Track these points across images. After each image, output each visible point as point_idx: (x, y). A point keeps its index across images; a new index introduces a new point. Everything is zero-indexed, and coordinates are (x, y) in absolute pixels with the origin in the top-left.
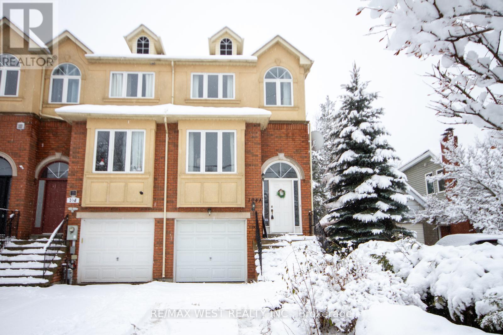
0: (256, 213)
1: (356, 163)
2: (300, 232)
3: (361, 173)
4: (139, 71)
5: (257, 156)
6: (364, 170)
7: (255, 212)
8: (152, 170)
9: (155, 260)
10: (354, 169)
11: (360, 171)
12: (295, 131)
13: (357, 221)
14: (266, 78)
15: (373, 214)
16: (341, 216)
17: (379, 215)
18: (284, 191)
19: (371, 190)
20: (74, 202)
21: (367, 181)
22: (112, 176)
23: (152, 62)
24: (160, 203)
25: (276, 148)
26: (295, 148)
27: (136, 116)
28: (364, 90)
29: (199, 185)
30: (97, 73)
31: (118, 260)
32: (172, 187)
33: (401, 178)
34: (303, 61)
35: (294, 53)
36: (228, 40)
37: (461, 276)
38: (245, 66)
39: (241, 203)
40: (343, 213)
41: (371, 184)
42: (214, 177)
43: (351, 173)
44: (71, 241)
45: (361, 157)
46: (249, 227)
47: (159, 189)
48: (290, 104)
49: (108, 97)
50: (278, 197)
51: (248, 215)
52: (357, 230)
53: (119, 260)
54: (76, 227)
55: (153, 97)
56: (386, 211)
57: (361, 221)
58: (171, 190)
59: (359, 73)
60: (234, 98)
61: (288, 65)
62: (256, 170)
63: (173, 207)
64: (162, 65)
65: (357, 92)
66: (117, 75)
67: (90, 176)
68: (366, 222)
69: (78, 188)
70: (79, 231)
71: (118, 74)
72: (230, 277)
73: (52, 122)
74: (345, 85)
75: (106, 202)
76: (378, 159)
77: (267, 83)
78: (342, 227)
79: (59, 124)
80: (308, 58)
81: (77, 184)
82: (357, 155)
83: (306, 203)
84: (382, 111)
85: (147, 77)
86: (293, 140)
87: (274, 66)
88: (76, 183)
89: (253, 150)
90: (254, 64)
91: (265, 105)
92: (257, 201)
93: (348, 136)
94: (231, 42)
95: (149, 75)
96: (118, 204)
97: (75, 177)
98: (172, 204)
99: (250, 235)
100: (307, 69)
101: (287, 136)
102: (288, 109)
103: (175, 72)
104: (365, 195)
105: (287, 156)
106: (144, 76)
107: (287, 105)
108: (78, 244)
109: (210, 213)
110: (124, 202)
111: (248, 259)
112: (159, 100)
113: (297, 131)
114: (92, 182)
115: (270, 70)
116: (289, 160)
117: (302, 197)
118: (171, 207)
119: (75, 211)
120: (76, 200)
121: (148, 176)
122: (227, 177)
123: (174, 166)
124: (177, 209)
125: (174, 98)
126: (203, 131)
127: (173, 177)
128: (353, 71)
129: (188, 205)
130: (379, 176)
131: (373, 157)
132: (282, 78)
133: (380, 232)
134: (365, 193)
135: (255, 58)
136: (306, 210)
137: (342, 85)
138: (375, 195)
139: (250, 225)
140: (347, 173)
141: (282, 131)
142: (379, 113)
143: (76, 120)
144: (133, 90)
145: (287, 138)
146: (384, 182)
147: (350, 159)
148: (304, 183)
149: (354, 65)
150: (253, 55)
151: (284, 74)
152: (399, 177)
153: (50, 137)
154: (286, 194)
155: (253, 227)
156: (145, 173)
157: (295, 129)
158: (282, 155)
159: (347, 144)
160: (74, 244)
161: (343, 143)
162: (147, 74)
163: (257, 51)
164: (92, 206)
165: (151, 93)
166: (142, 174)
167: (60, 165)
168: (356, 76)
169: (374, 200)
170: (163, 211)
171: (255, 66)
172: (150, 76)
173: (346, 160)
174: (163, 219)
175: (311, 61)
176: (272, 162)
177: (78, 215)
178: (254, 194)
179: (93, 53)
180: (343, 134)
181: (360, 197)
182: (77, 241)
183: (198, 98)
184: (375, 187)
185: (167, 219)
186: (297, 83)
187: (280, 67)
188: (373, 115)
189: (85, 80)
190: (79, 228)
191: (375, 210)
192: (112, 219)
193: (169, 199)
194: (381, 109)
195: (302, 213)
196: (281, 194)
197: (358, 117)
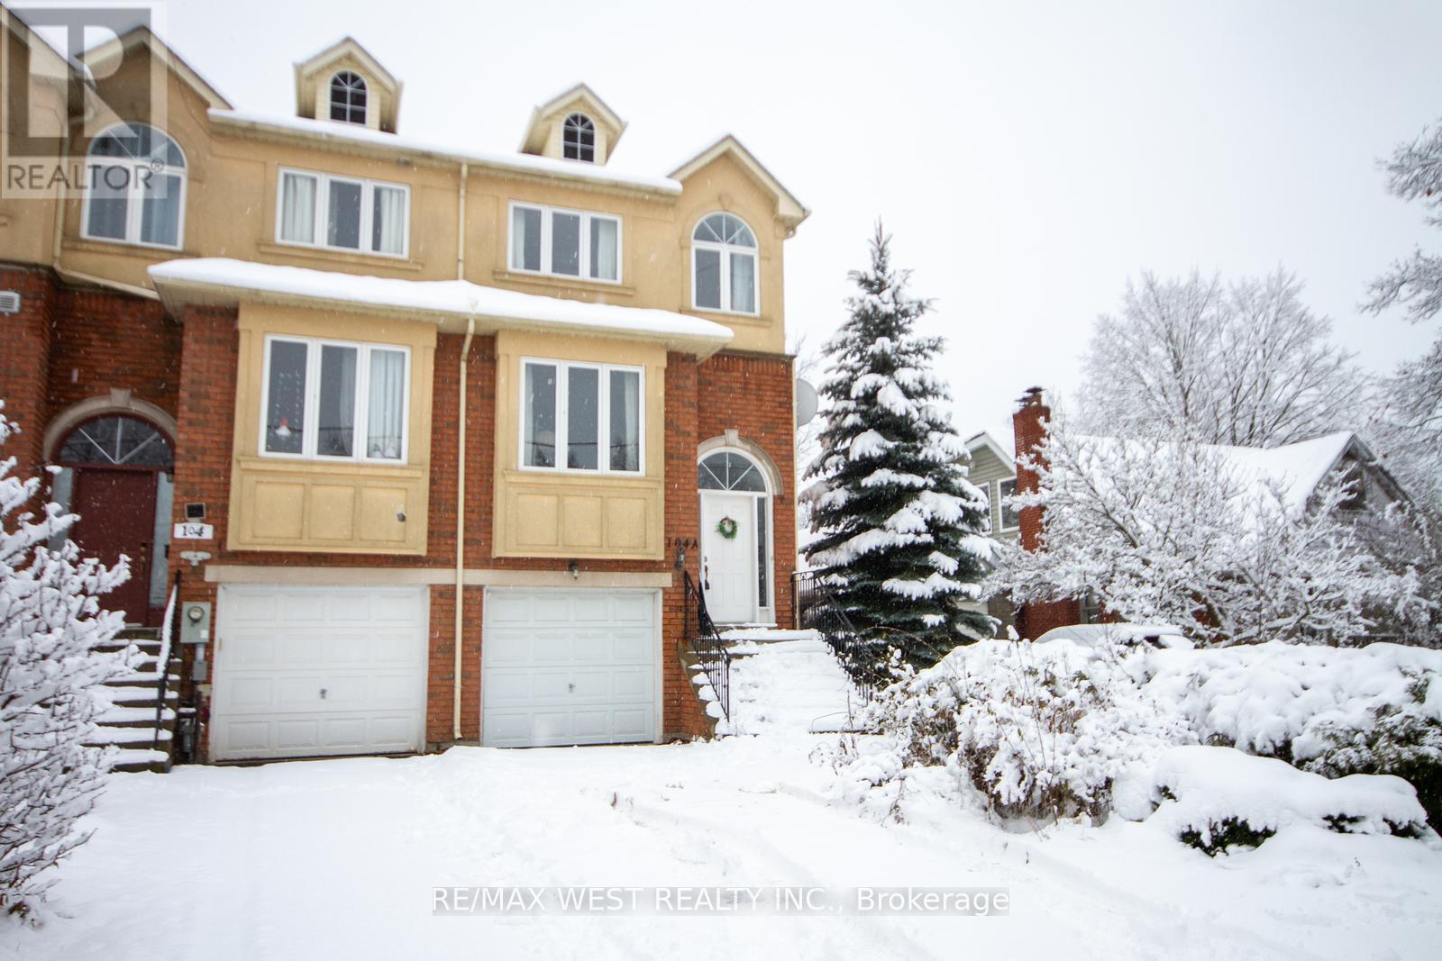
0: (686, 576)
1: (887, 461)
2: (768, 622)
3: (899, 486)
4: (365, 177)
5: (689, 434)
6: (905, 479)
7: (681, 573)
8: (426, 455)
9: (431, 695)
10: (882, 477)
11: (897, 481)
12: (764, 377)
13: (891, 595)
14: (696, 237)
15: (922, 579)
16: (852, 583)
17: (936, 583)
18: (733, 523)
19: (923, 527)
20: (196, 537)
21: (911, 505)
22: (317, 469)
23: (403, 158)
24: (446, 544)
25: (720, 416)
26: (763, 419)
27: (392, 309)
28: (901, 291)
29: (554, 500)
30: (239, 167)
31: (323, 697)
32: (476, 503)
33: (976, 500)
34: (785, 209)
35: (764, 185)
36: (584, 120)
37: (1264, 698)
38: (648, 203)
39: (657, 552)
40: (854, 577)
41: (920, 511)
42: (590, 482)
43: (879, 484)
44: (192, 647)
45: (897, 447)
46: (667, 609)
47: (443, 508)
48: (751, 308)
49: (273, 241)
50: (719, 537)
51: (666, 579)
52: (887, 616)
53: (327, 694)
54: (206, 607)
55: (405, 255)
56: (952, 573)
57: (902, 595)
58: (473, 512)
59: (889, 247)
60: (619, 281)
61: (747, 211)
62: (686, 469)
63: (482, 557)
64: (431, 168)
65: (886, 294)
66: (299, 182)
67: (253, 466)
68: (914, 598)
69: (210, 497)
70: (213, 618)
71: (301, 177)
72: (621, 733)
73: (97, 297)
74: (859, 272)
75: (301, 538)
76: (934, 457)
77: (699, 253)
78: (854, 608)
79: (118, 305)
80: (798, 204)
81: (204, 486)
82: (891, 445)
83: (785, 551)
84: (940, 345)
85: (385, 197)
86: (757, 400)
87: (716, 211)
88: (202, 483)
89: (678, 419)
90: (671, 201)
91: (694, 306)
92: (687, 544)
93: (870, 397)
94: (591, 127)
95: (391, 191)
96: (336, 546)
97: (199, 465)
98: (476, 547)
99: (669, 628)
100: (789, 227)
101: (745, 389)
102: (747, 322)
103: (466, 192)
104: (910, 538)
105: (745, 438)
106: (378, 193)
107: (741, 310)
108: (212, 655)
109: (576, 573)
110: (352, 540)
111: (665, 687)
112: (423, 265)
113: (769, 378)
114: (257, 482)
115: (708, 221)
116: (748, 447)
117: (775, 538)
118: (474, 555)
119: (203, 563)
120: (201, 529)
121: (419, 474)
122: (622, 483)
123: (481, 449)
124: (491, 563)
125: (465, 264)
126: (562, 362)
127: (479, 478)
128: (876, 242)
129: (525, 551)
130: (935, 494)
131: (921, 449)
132: (733, 243)
133: (940, 622)
134: (909, 531)
135: (675, 185)
136: (783, 569)
137: (851, 273)
138: (928, 538)
139: (670, 603)
140: (869, 485)
141: (735, 374)
142: (934, 348)
143: (198, 301)
144: (345, 229)
145: (745, 394)
146: (949, 509)
147: (876, 452)
148: (782, 503)
149: (878, 227)
150: (671, 176)
151: (737, 233)
152: (973, 499)
153: (90, 340)
154: (738, 528)
155: (679, 609)
156: (410, 465)
157: (762, 373)
158: (732, 435)
159: (864, 415)
160: (200, 653)
161: (855, 412)
162: (386, 189)
163: (681, 169)
164: (258, 549)
165: (398, 243)
166: (402, 468)
167: (124, 424)
168: (882, 252)
169: (927, 549)
170: (455, 566)
171: (673, 205)
172: (395, 196)
173: (867, 455)
174: (454, 586)
175: (804, 210)
176: (709, 449)
177: (211, 574)
178: (681, 529)
179: (230, 107)
180: (857, 390)
181: (901, 540)
182: (209, 646)
183: (522, 271)
184: (929, 519)
185: (466, 588)
186: (769, 259)
187: (729, 214)
188: (919, 351)
189: (200, 181)
190: (214, 610)
191: (926, 571)
192: (311, 584)
193: (469, 535)
194: (940, 340)
195: (776, 577)
196: (728, 528)
197: (889, 352)
